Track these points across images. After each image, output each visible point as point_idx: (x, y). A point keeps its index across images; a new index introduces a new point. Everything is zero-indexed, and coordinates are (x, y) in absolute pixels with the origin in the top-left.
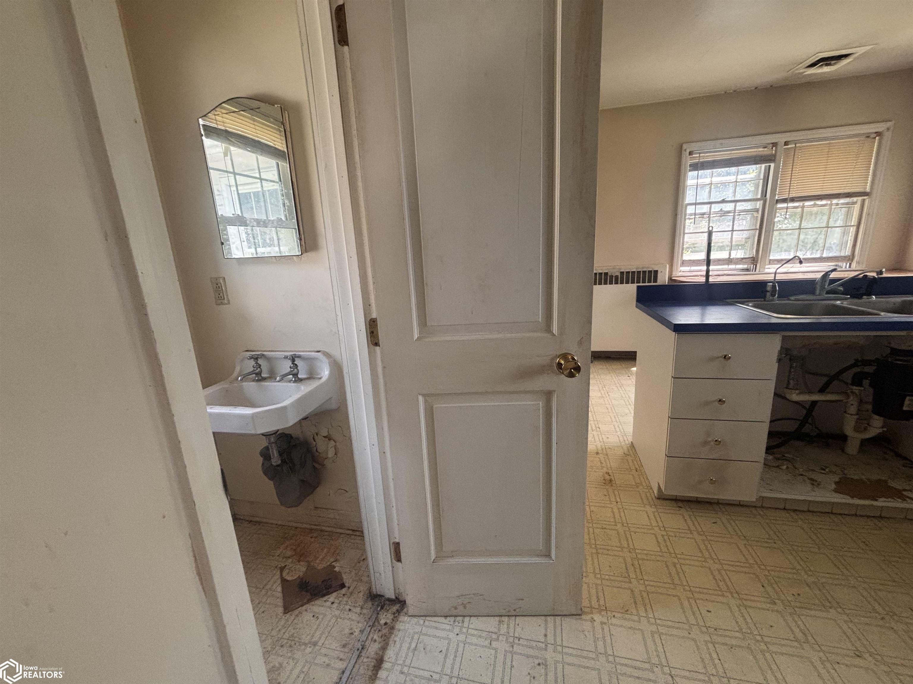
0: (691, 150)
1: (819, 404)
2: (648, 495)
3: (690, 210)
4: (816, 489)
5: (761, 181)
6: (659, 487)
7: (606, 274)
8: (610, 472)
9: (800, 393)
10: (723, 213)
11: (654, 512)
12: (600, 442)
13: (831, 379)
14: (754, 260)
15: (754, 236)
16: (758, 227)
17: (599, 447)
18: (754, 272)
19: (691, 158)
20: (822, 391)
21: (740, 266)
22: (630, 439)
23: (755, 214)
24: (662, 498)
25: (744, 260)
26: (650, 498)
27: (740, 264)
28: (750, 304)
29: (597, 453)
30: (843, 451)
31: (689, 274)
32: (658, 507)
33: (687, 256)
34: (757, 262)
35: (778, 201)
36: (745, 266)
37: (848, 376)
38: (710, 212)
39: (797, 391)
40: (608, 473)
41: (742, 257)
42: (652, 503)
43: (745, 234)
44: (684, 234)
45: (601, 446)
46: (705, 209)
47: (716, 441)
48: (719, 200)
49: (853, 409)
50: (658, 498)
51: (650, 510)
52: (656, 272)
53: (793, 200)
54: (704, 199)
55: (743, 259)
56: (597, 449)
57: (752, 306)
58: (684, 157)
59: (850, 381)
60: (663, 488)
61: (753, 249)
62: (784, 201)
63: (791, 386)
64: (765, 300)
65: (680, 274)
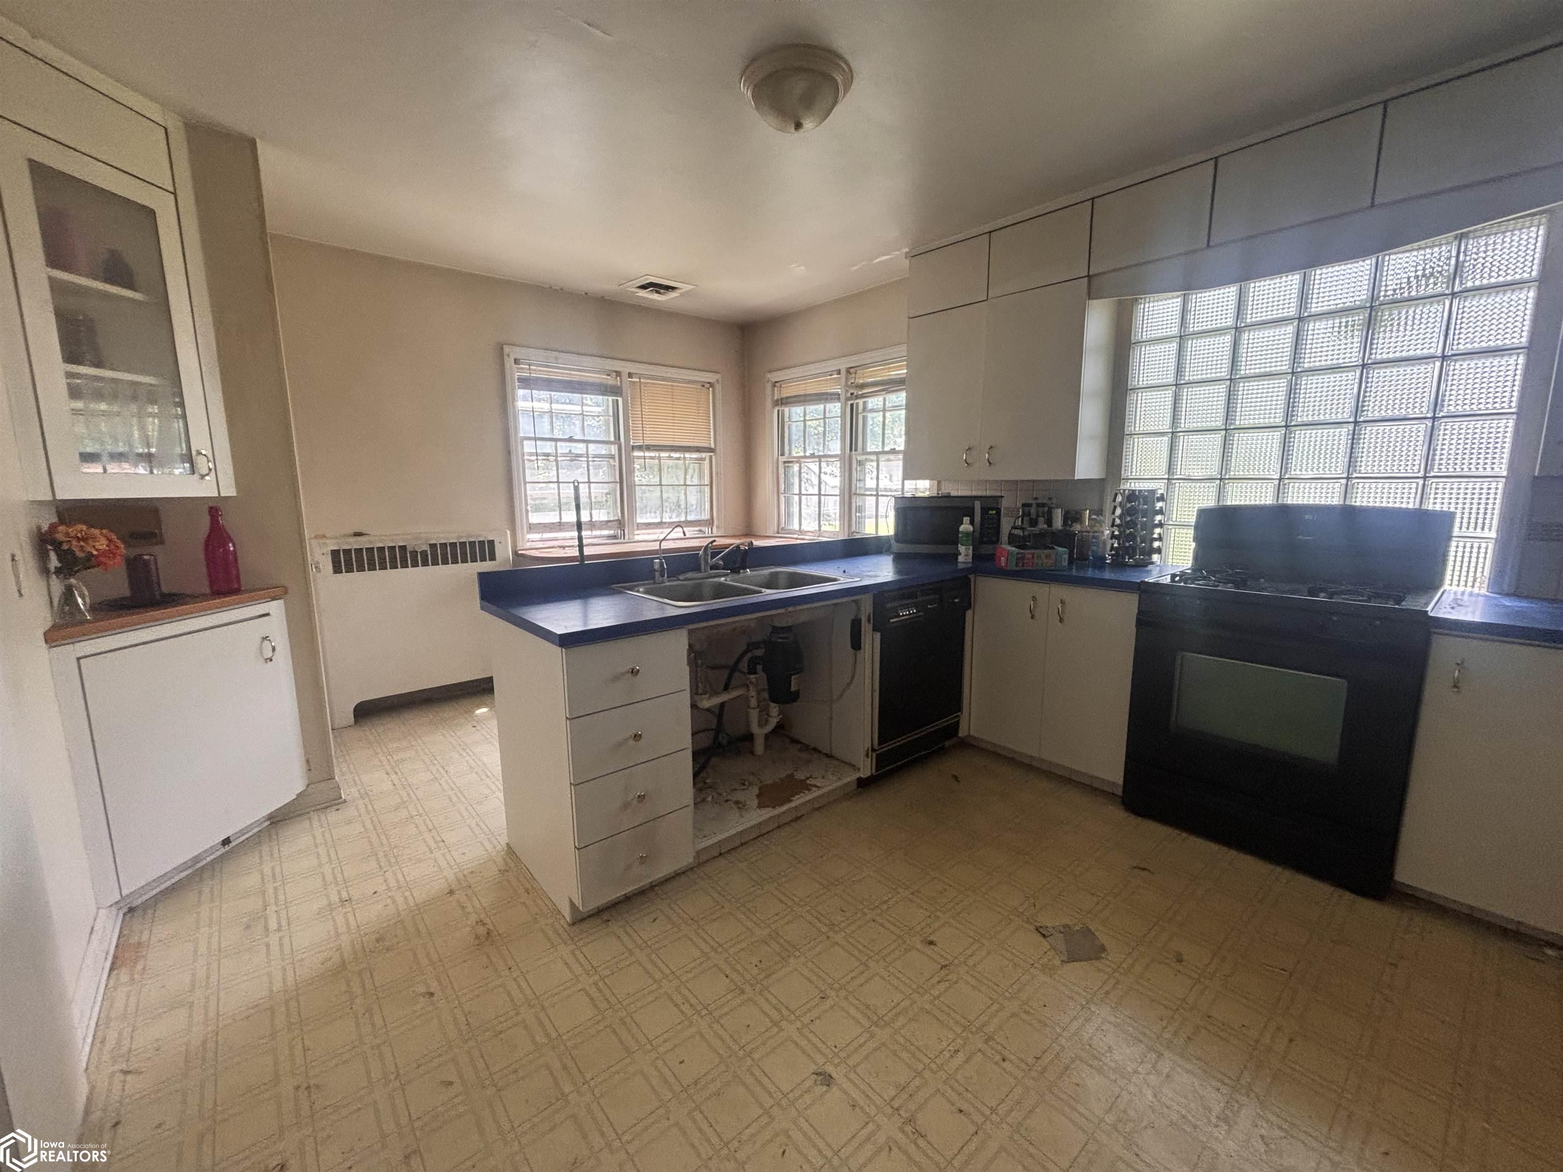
0: (517, 356)
1: (727, 704)
2: (558, 926)
3: (528, 447)
4: (744, 813)
5: (611, 419)
6: (572, 904)
7: (403, 548)
8: (483, 916)
9: (709, 698)
10: (575, 457)
11: (573, 953)
12: (451, 867)
13: (733, 669)
14: (620, 524)
15: (615, 490)
16: (618, 480)
17: (451, 877)
18: (622, 540)
19: (518, 368)
20: (726, 688)
21: (606, 532)
22: (504, 840)
23: (611, 461)
24: (580, 919)
25: (609, 524)
26: (561, 931)
27: (605, 529)
28: (641, 590)
29: (451, 892)
30: (752, 753)
31: (540, 545)
32: (576, 939)
33: (534, 518)
34: (624, 526)
35: (633, 448)
36: (612, 532)
37: (744, 665)
38: (556, 453)
39: (707, 696)
40: (481, 922)
41: (606, 519)
42: (565, 936)
43: (606, 488)
44: (525, 483)
45: (455, 874)
46: (548, 447)
47: (639, 796)
48: (566, 437)
49: (753, 702)
50: (574, 924)
51: (565, 951)
52: (491, 543)
53: (648, 448)
54: (544, 433)
55: (608, 521)
56: (450, 886)
57: (645, 593)
58: (507, 366)
59: (746, 670)
60: (578, 902)
61: (617, 508)
62: (640, 448)
63: (700, 691)
64: (654, 583)
65: (528, 545)
